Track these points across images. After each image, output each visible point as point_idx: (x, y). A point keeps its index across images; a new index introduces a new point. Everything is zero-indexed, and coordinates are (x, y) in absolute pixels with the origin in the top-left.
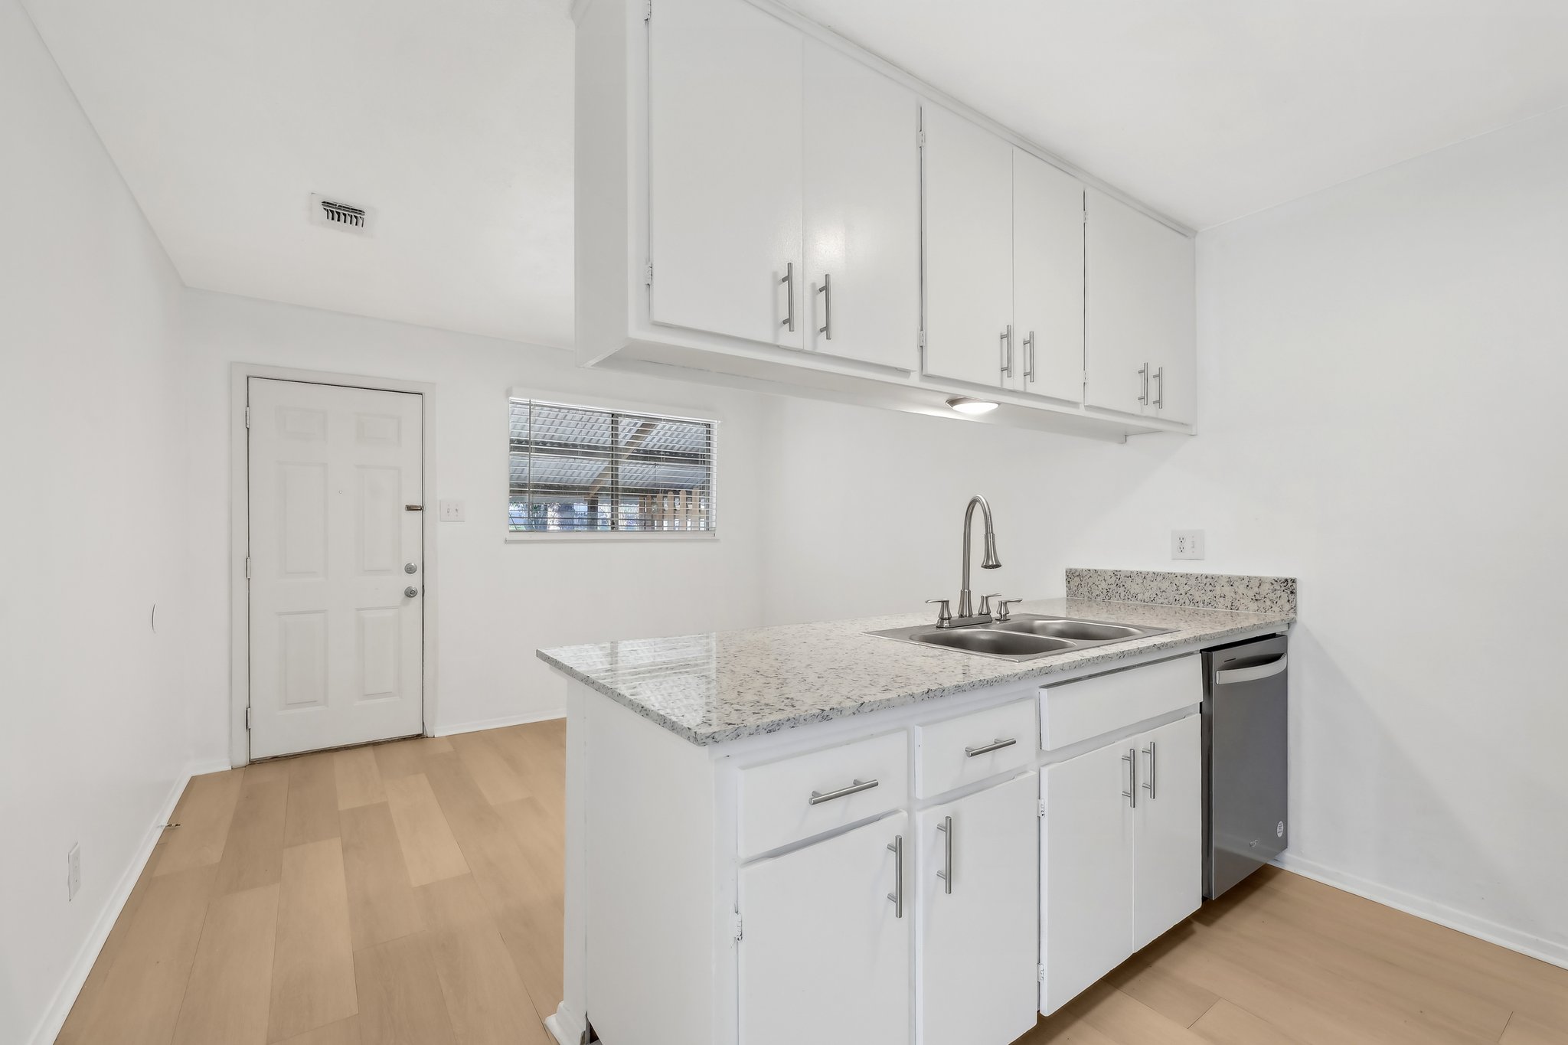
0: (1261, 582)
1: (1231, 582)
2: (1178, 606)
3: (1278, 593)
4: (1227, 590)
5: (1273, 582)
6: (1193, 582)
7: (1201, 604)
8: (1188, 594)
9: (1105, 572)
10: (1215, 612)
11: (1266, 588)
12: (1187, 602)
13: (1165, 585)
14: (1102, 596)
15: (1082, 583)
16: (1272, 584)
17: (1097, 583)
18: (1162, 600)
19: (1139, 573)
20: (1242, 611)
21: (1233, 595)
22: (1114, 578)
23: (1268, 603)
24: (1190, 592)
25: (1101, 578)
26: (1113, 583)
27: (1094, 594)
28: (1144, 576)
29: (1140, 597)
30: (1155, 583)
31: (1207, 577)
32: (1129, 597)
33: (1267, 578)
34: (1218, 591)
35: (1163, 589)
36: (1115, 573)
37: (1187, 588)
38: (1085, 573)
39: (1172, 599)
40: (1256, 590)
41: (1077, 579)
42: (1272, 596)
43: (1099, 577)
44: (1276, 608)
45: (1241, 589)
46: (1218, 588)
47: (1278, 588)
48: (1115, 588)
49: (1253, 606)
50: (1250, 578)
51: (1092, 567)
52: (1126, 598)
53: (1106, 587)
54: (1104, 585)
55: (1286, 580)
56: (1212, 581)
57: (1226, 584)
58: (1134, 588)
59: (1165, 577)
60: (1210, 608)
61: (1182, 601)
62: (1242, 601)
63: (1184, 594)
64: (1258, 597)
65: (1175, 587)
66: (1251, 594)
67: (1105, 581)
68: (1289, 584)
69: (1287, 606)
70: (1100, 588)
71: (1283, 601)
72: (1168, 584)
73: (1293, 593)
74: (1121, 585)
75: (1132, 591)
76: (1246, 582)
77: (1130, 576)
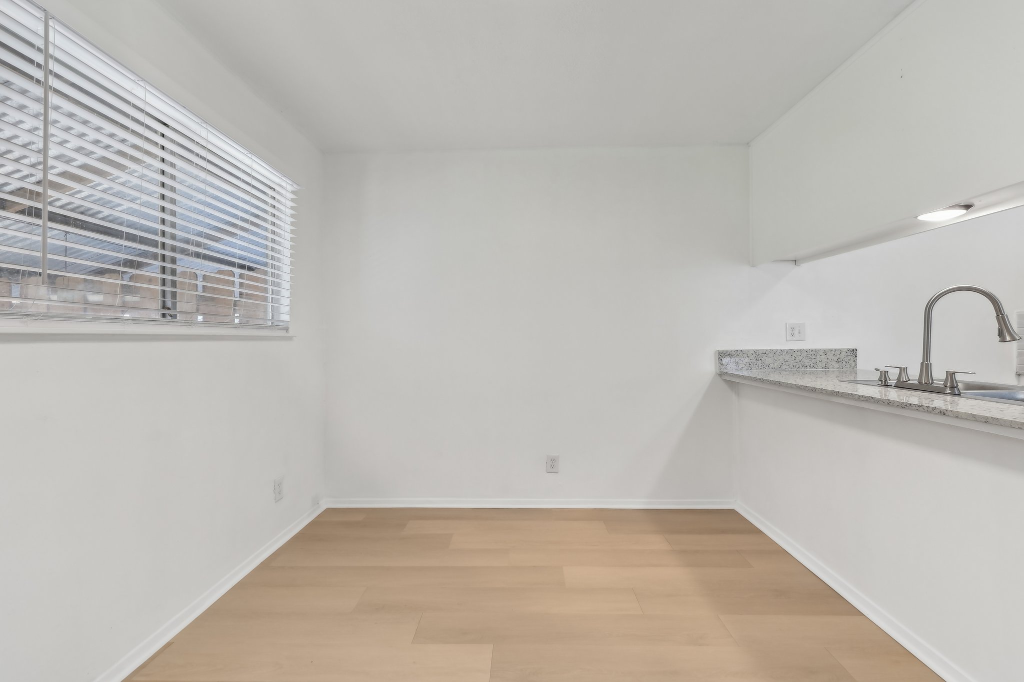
0: (841, 351)
1: (825, 352)
2: (795, 369)
3: (849, 357)
4: (823, 357)
5: (847, 351)
6: (804, 354)
7: (808, 367)
8: (801, 362)
9: (748, 351)
10: (817, 371)
11: (844, 354)
12: (801, 366)
13: (787, 357)
14: (746, 367)
17: (743, 359)
18: (784, 367)
19: (771, 351)
20: (831, 369)
21: (826, 360)
22: (754, 355)
23: (844, 363)
24: (803, 360)
25: (745, 356)
26: (754, 358)
27: (740, 367)
28: (774, 352)
29: (771, 366)
30: (782, 356)
31: (812, 351)
32: (765, 366)
33: (844, 349)
34: (818, 359)
36: (755, 352)
37: (801, 358)
38: (735, 353)
39: (791, 366)
40: (838, 356)
41: (728, 358)
42: (846, 359)
44: (848, 366)
45: (831, 356)
46: (818, 357)
47: (849, 354)
48: (755, 361)
49: (837, 365)
50: (835, 350)
51: (739, 348)
52: (762, 367)
53: (749, 361)
54: (747, 360)
55: (853, 350)
56: (815, 352)
57: (822, 354)
58: (768, 361)
59: (787, 352)
60: (814, 369)
61: (797, 366)
62: (831, 363)
63: (799, 362)
64: (839, 360)
65: (794, 358)
66: (836, 359)
67: (748, 357)
68: (854, 352)
69: (853, 364)
70: (744, 362)
71: (852, 361)
72: (789, 356)
73: (856, 356)
74: (759, 359)
75: (766, 363)
76: (833, 352)
77: (765, 353)
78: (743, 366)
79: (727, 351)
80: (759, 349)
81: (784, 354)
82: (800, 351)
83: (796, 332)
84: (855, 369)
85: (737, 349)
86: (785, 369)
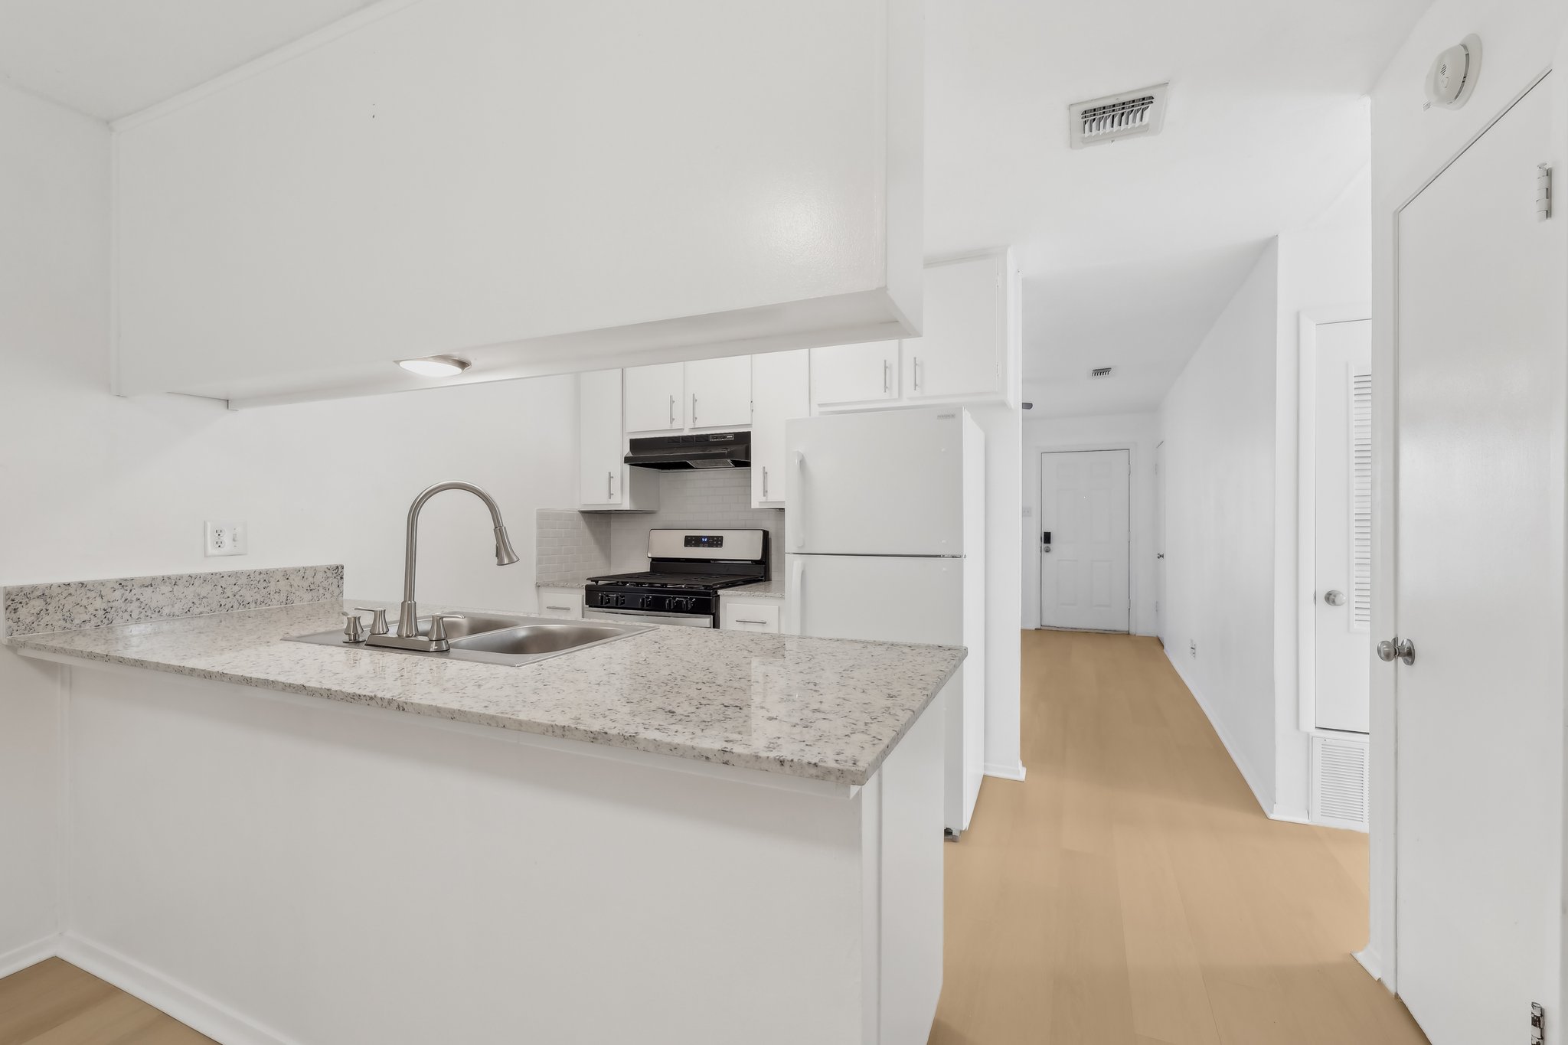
0: (315, 570)
1: (286, 575)
2: (224, 611)
3: (330, 580)
4: (283, 585)
5: (326, 570)
6: (243, 580)
7: (252, 605)
8: (237, 596)
9: (102, 584)
10: (269, 610)
11: (320, 576)
12: (236, 605)
13: (205, 590)
14: (94, 621)
15: (50, 607)
16: (325, 572)
17: (85, 602)
18: (200, 609)
19: (165, 579)
20: (297, 603)
21: (289, 588)
22: (119, 591)
23: (322, 591)
24: (240, 593)
26: (118, 598)
27: (77, 622)
28: (174, 581)
29: (166, 611)
30: (191, 588)
31: (261, 573)
32: (149, 613)
33: (321, 566)
34: (272, 587)
35: (203, 594)
36: (121, 583)
37: (236, 588)
38: (59, 590)
39: (215, 606)
40: (311, 580)
41: (38, 604)
42: (325, 584)
43: (89, 594)
44: (328, 595)
45: (296, 580)
46: (273, 583)
47: (330, 575)
48: (123, 605)
49: (307, 596)
50: (305, 569)
51: (74, 578)
52: (142, 616)
53: (104, 606)
54: (99, 604)
55: (337, 567)
56: (266, 576)
57: (280, 578)
58: (157, 600)
59: (205, 579)
60: (263, 607)
61: (228, 606)
62: (298, 593)
63: (231, 596)
64: (312, 587)
65: (220, 590)
66: (306, 584)
67: (102, 597)
68: (338, 571)
69: (337, 591)
70: (91, 609)
71: (334, 587)
72: (209, 587)
73: (342, 578)
74: (134, 599)
75: (153, 605)
76: (301, 573)
77: (150, 584)
78: (86, 617)
79: (35, 588)
80: (132, 576)
81: (197, 583)
82: (236, 575)
83: (226, 538)
84: (340, 598)
85: (67, 581)
86: (201, 613)
